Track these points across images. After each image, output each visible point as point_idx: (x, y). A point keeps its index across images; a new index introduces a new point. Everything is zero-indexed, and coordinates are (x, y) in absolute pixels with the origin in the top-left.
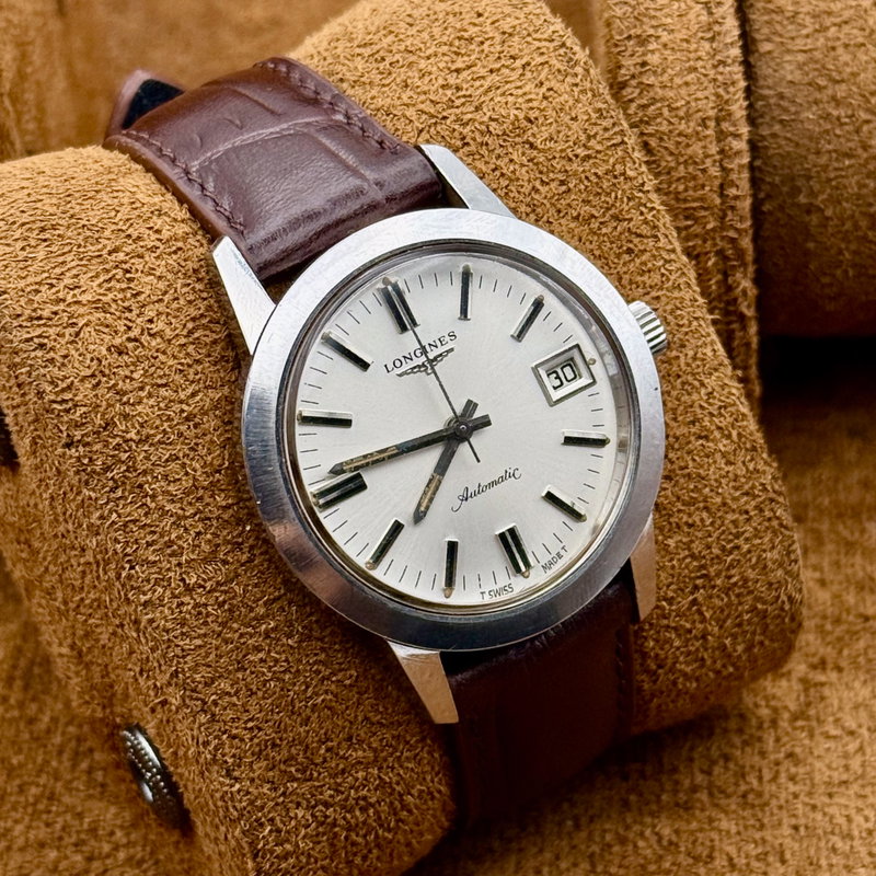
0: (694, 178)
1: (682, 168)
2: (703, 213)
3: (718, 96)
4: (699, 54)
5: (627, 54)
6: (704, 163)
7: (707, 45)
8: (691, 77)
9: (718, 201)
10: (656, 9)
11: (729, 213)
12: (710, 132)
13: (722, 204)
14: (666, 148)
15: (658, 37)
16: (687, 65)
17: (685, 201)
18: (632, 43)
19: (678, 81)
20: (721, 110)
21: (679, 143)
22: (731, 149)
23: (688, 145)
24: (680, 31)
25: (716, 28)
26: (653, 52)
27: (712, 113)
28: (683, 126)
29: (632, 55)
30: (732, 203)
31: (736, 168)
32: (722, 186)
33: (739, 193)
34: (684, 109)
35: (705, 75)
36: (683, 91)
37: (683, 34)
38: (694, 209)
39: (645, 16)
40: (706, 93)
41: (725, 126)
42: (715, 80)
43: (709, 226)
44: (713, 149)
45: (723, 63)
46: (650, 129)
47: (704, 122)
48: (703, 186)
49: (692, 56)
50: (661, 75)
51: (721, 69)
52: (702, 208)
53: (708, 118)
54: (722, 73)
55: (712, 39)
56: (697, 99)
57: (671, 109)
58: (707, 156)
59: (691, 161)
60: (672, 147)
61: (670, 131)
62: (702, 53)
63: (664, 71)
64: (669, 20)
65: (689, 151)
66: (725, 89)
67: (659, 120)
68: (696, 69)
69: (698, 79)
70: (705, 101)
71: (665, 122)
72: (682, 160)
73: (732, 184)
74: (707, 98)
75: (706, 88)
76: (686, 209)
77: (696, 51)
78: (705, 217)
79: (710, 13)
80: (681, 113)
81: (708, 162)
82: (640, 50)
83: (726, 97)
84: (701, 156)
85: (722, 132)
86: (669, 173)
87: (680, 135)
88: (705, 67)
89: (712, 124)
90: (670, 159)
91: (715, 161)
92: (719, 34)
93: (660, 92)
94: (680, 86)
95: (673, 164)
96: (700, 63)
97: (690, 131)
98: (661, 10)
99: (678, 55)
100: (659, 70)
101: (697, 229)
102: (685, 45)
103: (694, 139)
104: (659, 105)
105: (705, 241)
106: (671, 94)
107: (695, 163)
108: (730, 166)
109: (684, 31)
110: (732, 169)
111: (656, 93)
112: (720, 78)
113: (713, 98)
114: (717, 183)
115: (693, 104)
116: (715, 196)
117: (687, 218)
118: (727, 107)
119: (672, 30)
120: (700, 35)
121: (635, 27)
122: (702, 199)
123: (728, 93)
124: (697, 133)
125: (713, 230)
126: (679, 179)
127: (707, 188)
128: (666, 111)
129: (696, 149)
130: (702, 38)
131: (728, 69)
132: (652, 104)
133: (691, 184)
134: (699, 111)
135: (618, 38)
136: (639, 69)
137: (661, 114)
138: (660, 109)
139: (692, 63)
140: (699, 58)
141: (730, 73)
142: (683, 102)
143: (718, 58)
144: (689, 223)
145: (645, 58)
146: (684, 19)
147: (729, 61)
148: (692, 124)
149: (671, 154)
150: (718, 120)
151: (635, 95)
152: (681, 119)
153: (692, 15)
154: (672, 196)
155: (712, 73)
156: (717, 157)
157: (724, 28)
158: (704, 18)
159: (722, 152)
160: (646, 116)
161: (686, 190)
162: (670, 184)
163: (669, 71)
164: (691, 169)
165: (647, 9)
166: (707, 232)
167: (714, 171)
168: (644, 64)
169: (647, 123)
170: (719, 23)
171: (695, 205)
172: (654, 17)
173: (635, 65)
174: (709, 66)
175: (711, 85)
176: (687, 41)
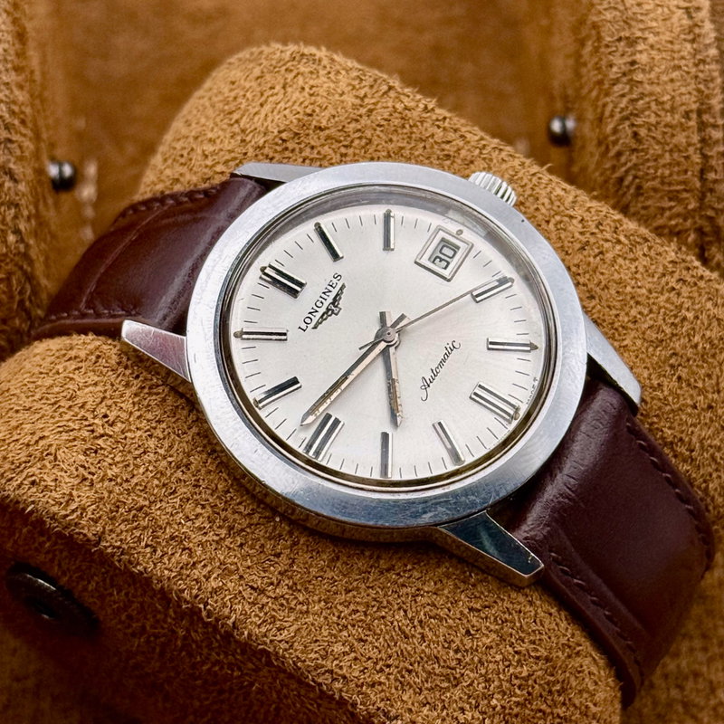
0: (678, 164)
1: (667, 155)
2: (685, 195)
3: (699, 91)
4: (682, 53)
5: (618, 54)
6: (687, 150)
7: (688, 46)
8: (675, 75)
9: (698, 184)
10: (642, 14)
11: (709, 194)
12: (692, 123)
13: (702, 187)
14: (654, 138)
15: (645, 39)
16: (672, 64)
17: (670, 184)
18: (622, 44)
19: (664, 78)
20: (702, 104)
21: (665, 133)
22: (710, 138)
23: (673, 135)
24: (664, 34)
25: (697, 31)
26: (641, 52)
27: (694, 107)
28: (669, 119)
29: (623, 55)
30: (711, 186)
31: (715, 155)
32: (702, 172)
33: (718, 177)
34: (670, 103)
35: (688, 73)
36: (669, 87)
37: (667, 36)
38: (678, 191)
39: (632, 19)
40: (690, 88)
41: (706, 117)
42: (696, 77)
43: (691, 207)
44: (695, 138)
45: (703, 61)
46: (639, 121)
47: (687, 115)
48: (686, 172)
49: (676, 55)
50: (650, 72)
51: (701, 67)
52: (685, 190)
53: (691, 111)
54: (702, 71)
55: (693, 41)
56: (682, 94)
57: (658, 103)
58: (689, 145)
59: (677, 148)
60: (660, 137)
61: (658, 123)
62: (685, 53)
63: (651, 69)
64: (654, 24)
65: (675, 140)
66: (705, 85)
67: (647, 113)
68: (679, 67)
69: (682, 76)
70: (687, 96)
71: (653, 115)
72: (667, 148)
73: (712, 169)
74: (690, 93)
75: (689, 85)
76: (671, 191)
77: (679, 52)
78: (687, 198)
79: (691, 17)
80: (667, 106)
81: (691, 150)
82: (629, 50)
83: (706, 92)
84: (684, 144)
85: (703, 123)
86: (656, 160)
87: (666, 126)
88: (687, 66)
89: (694, 116)
90: (657, 147)
91: (696, 149)
92: (699, 36)
93: (648, 87)
94: (666, 83)
95: (660, 152)
96: (683, 62)
97: (674, 122)
98: (646, 14)
99: (664, 55)
100: (647, 68)
101: (679, 209)
102: (669, 45)
103: (678, 129)
104: (647, 99)
105: (685, 220)
106: (658, 89)
107: (680, 151)
108: (709, 154)
109: (668, 33)
110: (712, 157)
111: (645, 89)
112: (700, 75)
113: (695, 93)
114: (698, 168)
115: (678, 98)
116: (696, 179)
117: (670, 199)
118: (706, 101)
119: (658, 33)
120: (683, 36)
121: (624, 29)
122: (684, 183)
123: (708, 88)
124: (681, 124)
125: (694, 210)
126: (664, 166)
127: (689, 173)
128: (653, 105)
129: (681, 139)
130: (685, 40)
131: (707, 67)
132: (642, 98)
133: (676, 169)
134: (683, 104)
135: (609, 39)
136: (628, 67)
137: (649, 107)
138: (649, 103)
139: (676, 62)
140: (683, 58)
141: (709, 70)
142: (669, 97)
143: (698, 57)
144: (673, 204)
145: (634, 58)
146: (668, 22)
147: (708, 60)
148: (677, 116)
149: (658, 143)
150: (700, 113)
151: (626, 91)
152: (667, 111)
153: (675, 19)
154: (659, 180)
155: (693, 70)
156: (699, 146)
157: (703, 31)
158: (686, 22)
159: (703, 141)
160: (636, 109)
161: (671, 175)
162: (656, 169)
163: (657, 69)
164: (676, 155)
165: (634, 13)
166: (689, 212)
167: (697, 158)
168: (633, 63)
169: (637, 115)
170: (699, 26)
171: (679, 188)
172: (642, 21)
173: (625, 64)
174: (691, 65)
175: (693, 81)
176: (671, 42)
